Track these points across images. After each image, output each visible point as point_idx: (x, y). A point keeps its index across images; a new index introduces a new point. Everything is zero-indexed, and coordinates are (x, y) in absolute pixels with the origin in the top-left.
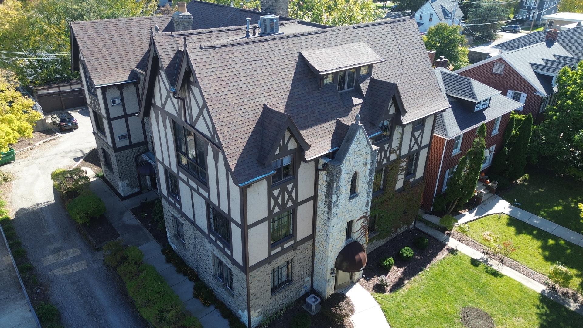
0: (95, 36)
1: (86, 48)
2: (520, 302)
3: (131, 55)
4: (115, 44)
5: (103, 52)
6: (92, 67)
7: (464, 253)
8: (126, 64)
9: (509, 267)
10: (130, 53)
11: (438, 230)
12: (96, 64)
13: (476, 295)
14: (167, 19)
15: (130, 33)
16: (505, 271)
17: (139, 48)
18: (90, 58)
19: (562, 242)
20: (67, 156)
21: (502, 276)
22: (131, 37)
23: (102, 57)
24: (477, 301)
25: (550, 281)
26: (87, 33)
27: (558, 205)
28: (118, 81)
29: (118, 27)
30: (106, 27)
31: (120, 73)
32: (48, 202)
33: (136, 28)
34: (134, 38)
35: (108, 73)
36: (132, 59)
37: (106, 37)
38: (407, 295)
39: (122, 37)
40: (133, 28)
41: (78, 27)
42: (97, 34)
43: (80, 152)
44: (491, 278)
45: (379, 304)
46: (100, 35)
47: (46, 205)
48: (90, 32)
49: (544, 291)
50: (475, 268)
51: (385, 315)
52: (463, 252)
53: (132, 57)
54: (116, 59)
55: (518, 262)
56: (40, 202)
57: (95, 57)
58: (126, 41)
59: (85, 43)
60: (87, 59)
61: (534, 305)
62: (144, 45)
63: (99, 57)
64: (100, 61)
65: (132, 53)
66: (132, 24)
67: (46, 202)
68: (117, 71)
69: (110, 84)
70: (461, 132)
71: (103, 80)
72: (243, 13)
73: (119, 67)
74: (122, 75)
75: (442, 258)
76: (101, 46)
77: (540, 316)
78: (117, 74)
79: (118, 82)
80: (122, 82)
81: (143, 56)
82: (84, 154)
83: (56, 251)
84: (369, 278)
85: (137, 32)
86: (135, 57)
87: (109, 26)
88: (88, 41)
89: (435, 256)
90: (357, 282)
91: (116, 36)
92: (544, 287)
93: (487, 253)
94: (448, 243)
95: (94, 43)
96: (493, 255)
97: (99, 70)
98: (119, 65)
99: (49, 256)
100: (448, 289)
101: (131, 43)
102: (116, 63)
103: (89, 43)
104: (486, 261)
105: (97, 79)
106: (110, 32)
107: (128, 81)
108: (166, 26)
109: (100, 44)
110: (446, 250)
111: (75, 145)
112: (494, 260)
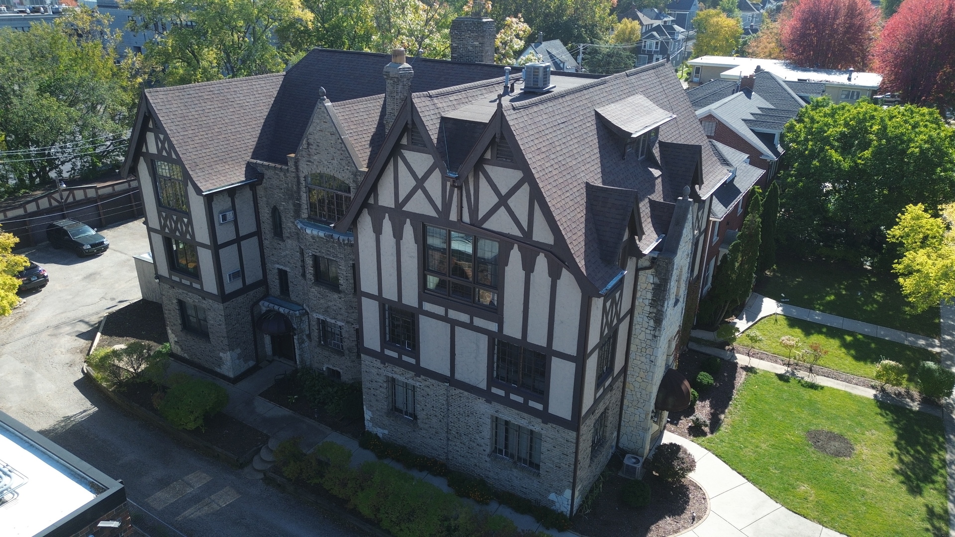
0: (184, 111)
1: (175, 131)
2: (860, 413)
3: (240, 139)
4: (215, 124)
5: (200, 137)
6: (191, 162)
7: (763, 369)
8: (236, 154)
9: (822, 375)
10: (238, 136)
11: (715, 347)
12: (194, 157)
13: (809, 414)
14: (278, 80)
15: (230, 103)
16: (821, 380)
17: (248, 127)
18: (185, 148)
19: (860, 336)
20: (61, 333)
21: (822, 388)
22: (234, 110)
23: (200, 145)
24: (814, 421)
25: (877, 383)
26: (172, 106)
27: (828, 294)
28: (233, 182)
29: (213, 96)
30: (196, 95)
31: (231, 169)
32: (85, 411)
33: (239, 95)
34: (239, 112)
35: (215, 170)
36: (243, 146)
37: (200, 112)
38: (734, 433)
39: (222, 112)
40: (234, 96)
41: (156, 97)
42: (186, 108)
43: (81, 323)
44: (812, 392)
45: (709, 450)
46: (191, 110)
47: (84, 417)
48: (175, 106)
49: (875, 396)
50: (788, 384)
51: (725, 462)
52: (761, 367)
53: (243, 142)
54: (221, 147)
55: (828, 368)
56: (70, 414)
57: (192, 146)
58: (229, 117)
59: (172, 124)
60: (181, 149)
61: (877, 414)
62: (254, 122)
63: (196, 145)
64: (200, 152)
65: (240, 136)
66: (232, 90)
67: (81, 413)
68: (227, 167)
69: (223, 187)
70: (727, 210)
71: (211, 181)
72: (429, 63)
73: (229, 159)
74: (235, 172)
75: (743, 379)
76: (196, 127)
77: (891, 424)
78: (227, 170)
79: (233, 184)
80: (238, 183)
81: (257, 139)
82: (92, 326)
83: (163, 483)
84: (675, 422)
85: (241, 102)
86: (246, 141)
87: (200, 94)
88: (175, 120)
89: (735, 380)
90: (664, 429)
91: (213, 110)
92: (874, 392)
93: (789, 365)
94: (737, 361)
95: (185, 122)
96: (797, 365)
97: (201, 166)
98: (227, 156)
99: (157, 494)
100: (775, 415)
101: (236, 119)
102: (223, 154)
103: (177, 123)
104: (793, 374)
105: (202, 181)
106: (204, 105)
107: (246, 181)
108: (279, 91)
109: (194, 124)
110: (741, 370)
111: (62, 313)
112: (801, 371)
